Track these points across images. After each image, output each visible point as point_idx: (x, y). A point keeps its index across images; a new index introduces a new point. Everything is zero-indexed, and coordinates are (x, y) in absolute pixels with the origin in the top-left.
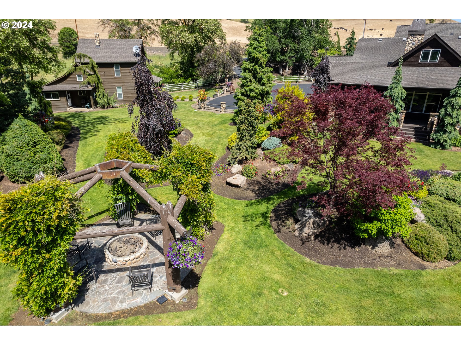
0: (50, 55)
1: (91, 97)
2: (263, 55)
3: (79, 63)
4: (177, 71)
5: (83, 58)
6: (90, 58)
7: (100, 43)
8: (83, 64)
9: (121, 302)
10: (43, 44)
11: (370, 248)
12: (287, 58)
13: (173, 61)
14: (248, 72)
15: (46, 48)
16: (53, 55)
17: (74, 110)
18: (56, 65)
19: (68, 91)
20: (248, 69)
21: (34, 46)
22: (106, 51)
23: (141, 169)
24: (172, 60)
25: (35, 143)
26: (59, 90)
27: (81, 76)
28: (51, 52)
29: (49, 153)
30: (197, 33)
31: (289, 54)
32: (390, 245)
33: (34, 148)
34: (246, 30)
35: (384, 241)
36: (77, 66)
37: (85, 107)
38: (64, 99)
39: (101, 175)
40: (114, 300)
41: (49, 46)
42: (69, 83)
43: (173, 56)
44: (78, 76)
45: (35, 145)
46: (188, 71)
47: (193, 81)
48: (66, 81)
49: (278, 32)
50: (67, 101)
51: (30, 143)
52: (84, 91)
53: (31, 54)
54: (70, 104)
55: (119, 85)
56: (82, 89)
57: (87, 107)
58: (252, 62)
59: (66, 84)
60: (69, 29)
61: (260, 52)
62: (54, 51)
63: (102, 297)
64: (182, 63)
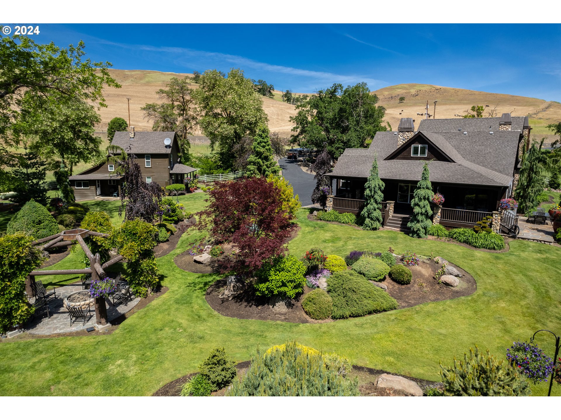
0: (91, 146)
1: (119, 187)
2: (266, 149)
3: (112, 154)
4: (215, 162)
5: (115, 150)
6: (122, 149)
7: (134, 135)
8: (115, 155)
9: (60, 329)
10: (85, 136)
11: (271, 307)
12: (333, 149)
13: (214, 152)
14: (254, 165)
15: (89, 139)
16: (95, 146)
17: (101, 198)
18: (96, 155)
19: (98, 180)
20: (253, 162)
21: (78, 137)
22: (139, 143)
23: (96, 236)
24: (212, 150)
25: (40, 221)
26: (90, 179)
27: (112, 166)
28: (92, 143)
29: (50, 230)
30: (236, 125)
31: (336, 145)
32: (286, 305)
33: (38, 226)
34: (290, 121)
35: (281, 301)
36: (109, 156)
37: (112, 196)
38: (93, 188)
39: (63, 237)
40: (56, 328)
41: (92, 137)
42: (101, 172)
43: (212, 147)
44: (110, 166)
45: (40, 222)
46: (228, 161)
47: (233, 172)
48: (98, 171)
49: (324, 123)
50: (96, 189)
51: (36, 221)
52: (114, 180)
53: (73, 145)
54: (99, 192)
55: (149, 175)
56: (113, 178)
57: (115, 196)
58: (256, 156)
59: (98, 173)
60: (119, 119)
61: (264, 147)
62: (97, 142)
63: (48, 326)
64: (222, 154)
